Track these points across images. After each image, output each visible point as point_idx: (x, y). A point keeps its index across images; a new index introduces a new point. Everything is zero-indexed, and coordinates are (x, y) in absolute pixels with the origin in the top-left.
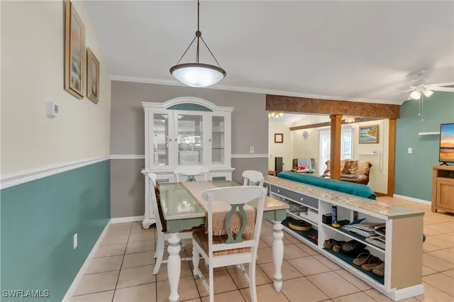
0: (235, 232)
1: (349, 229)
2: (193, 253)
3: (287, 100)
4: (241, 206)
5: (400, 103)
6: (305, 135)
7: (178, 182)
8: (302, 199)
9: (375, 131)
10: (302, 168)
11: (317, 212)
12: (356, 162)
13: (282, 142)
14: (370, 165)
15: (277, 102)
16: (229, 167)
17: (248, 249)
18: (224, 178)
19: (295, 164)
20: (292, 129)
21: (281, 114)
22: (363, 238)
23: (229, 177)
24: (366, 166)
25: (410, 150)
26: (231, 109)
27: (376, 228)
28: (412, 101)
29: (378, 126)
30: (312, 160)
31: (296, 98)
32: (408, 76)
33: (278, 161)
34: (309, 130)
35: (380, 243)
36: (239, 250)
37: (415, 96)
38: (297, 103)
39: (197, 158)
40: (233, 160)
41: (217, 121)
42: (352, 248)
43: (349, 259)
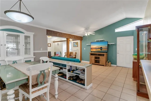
0: (41, 81)
1: (75, 72)
2: (19, 95)
3: (54, 32)
4: (44, 71)
5: (83, 36)
6: (58, 44)
7: (7, 64)
8: (61, 65)
9: (77, 43)
10: (57, 55)
11: (66, 69)
12: (73, 52)
13: (50, 46)
14: (76, 53)
15: (50, 33)
16: (33, 56)
17: (46, 87)
18: (30, 61)
19: (55, 53)
20: (54, 42)
21: (51, 37)
22: (79, 74)
23: (32, 60)
24: (75, 53)
25: (85, 49)
26: (33, 33)
27: (82, 71)
28: (85, 36)
29: (78, 42)
30: (60, 52)
31: (56, 32)
32: (85, 29)
33: (49, 53)
34: (59, 43)
35: (83, 75)
36: (43, 88)
37: (86, 35)
38: (57, 34)
39: (17, 53)
40: (34, 53)
41: (26, 37)
42: (76, 78)
43: (75, 81)
